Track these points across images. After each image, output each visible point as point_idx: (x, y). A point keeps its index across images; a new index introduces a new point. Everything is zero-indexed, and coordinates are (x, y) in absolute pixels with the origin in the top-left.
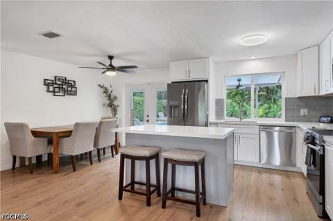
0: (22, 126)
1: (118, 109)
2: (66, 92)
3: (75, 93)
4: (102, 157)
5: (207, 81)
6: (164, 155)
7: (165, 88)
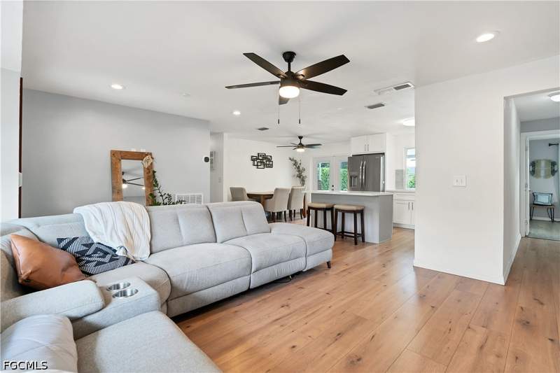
0: (242, 190)
1: (306, 180)
2: (266, 166)
3: (271, 166)
4: (293, 219)
5: (383, 154)
6: (335, 207)
7: (347, 160)
